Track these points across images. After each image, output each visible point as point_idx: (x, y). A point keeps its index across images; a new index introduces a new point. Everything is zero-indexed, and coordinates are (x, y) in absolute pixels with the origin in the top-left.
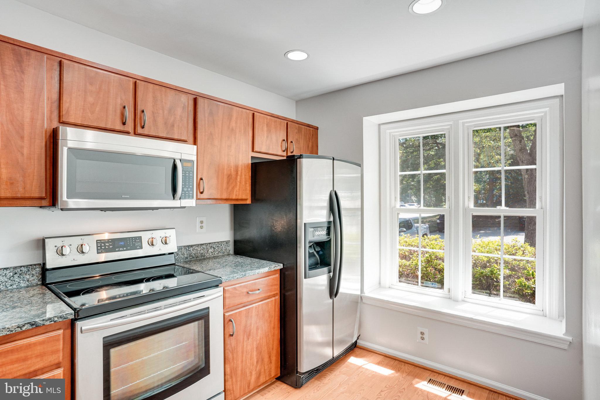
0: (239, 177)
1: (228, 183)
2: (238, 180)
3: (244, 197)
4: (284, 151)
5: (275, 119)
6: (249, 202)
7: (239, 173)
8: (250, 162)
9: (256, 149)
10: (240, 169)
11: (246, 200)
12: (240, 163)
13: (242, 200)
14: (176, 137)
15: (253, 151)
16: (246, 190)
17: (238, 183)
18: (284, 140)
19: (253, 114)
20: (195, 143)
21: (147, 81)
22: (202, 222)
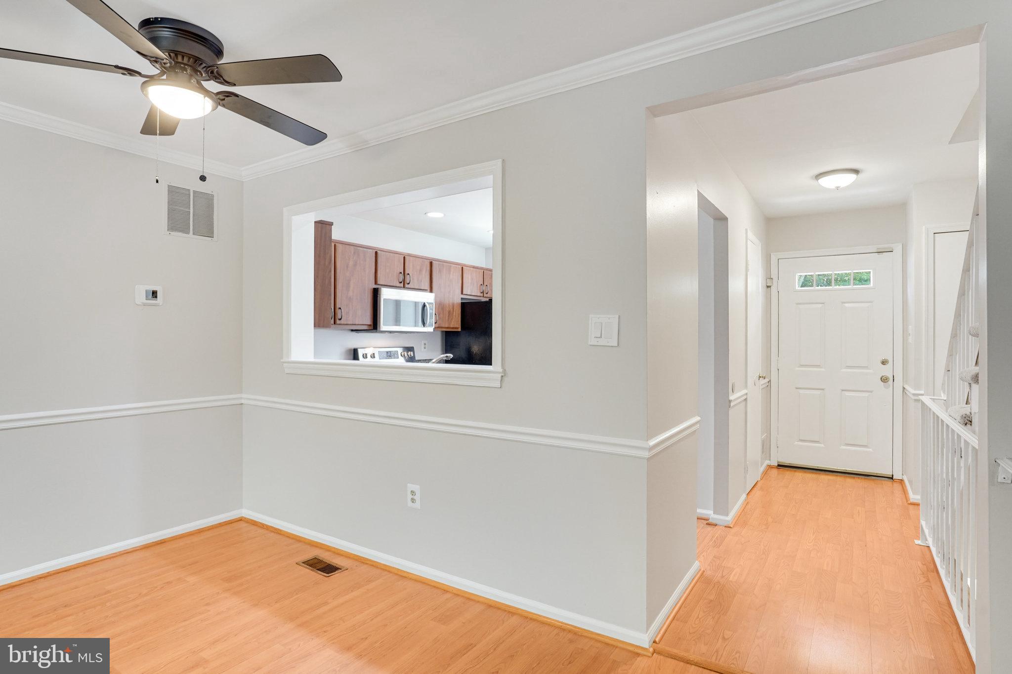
0: (454, 313)
1: (449, 316)
2: (454, 314)
3: (457, 326)
4: (481, 293)
5: (476, 269)
6: (460, 330)
7: (455, 309)
8: (460, 301)
9: (464, 293)
10: (455, 307)
11: (458, 328)
12: (455, 302)
13: (456, 328)
14: (422, 288)
15: (462, 293)
16: (458, 321)
17: (454, 317)
18: (482, 285)
19: (462, 267)
20: (431, 291)
21: (410, 255)
22: (425, 344)
